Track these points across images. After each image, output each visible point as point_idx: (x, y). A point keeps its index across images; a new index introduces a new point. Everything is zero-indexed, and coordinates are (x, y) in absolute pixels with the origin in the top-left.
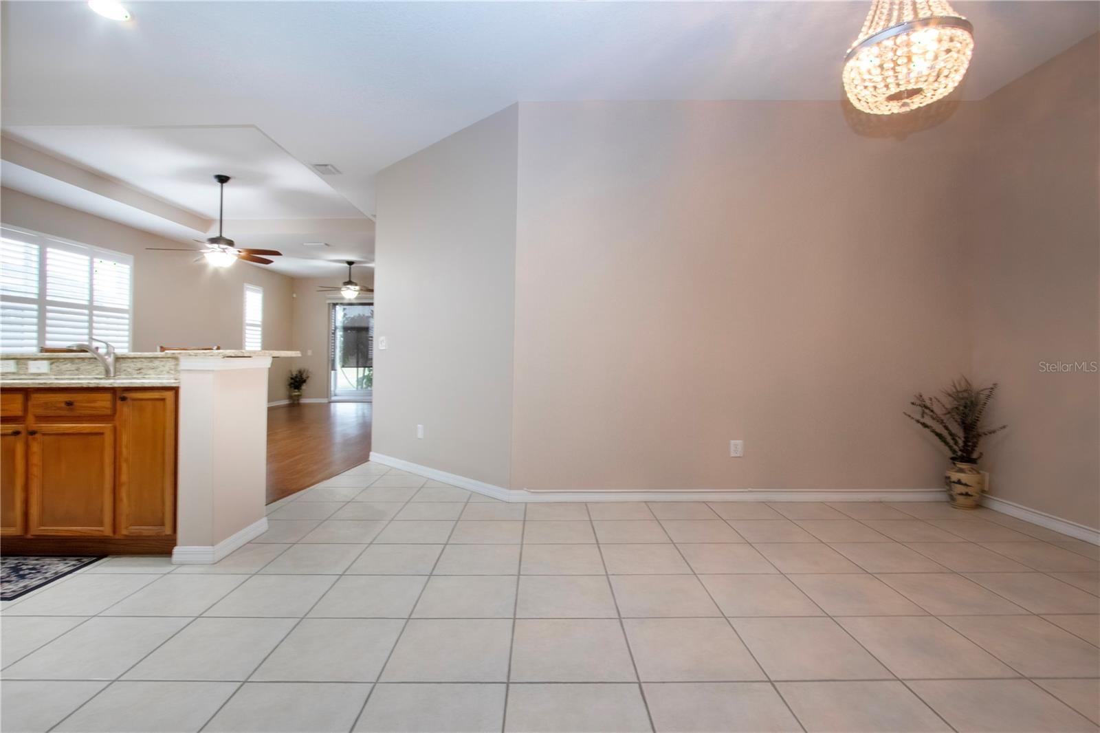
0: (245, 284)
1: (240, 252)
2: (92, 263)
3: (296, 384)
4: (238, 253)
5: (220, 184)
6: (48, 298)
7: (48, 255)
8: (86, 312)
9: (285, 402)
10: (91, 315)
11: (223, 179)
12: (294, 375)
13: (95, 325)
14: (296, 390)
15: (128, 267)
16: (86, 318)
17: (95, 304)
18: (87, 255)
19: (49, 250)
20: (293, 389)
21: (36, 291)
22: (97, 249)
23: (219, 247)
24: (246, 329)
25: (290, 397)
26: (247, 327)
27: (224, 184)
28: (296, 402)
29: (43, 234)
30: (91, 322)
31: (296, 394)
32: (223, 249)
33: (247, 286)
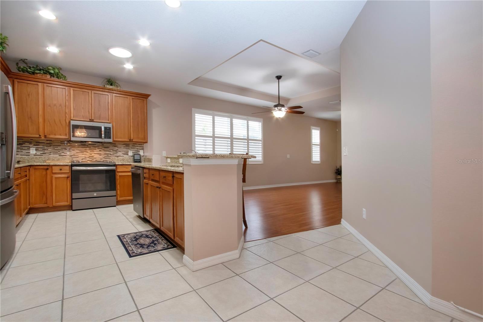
0: (311, 126)
1: (286, 109)
2: (248, 123)
3: (339, 172)
4: (285, 110)
5: (278, 80)
6: (234, 137)
7: (233, 122)
8: (246, 141)
9: (334, 181)
10: (248, 143)
11: (279, 78)
12: (338, 168)
13: (249, 146)
14: (339, 176)
15: (261, 123)
16: (246, 143)
17: (250, 138)
18: (246, 120)
19: (233, 119)
20: (337, 175)
21: (230, 134)
22: (249, 118)
23: (278, 109)
24: (312, 147)
25: (336, 179)
26: (313, 146)
27: (280, 80)
28: (339, 181)
29: (232, 114)
30: (248, 145)
31: (339, 177)
32: (280, 109)
33: (312, 127)
